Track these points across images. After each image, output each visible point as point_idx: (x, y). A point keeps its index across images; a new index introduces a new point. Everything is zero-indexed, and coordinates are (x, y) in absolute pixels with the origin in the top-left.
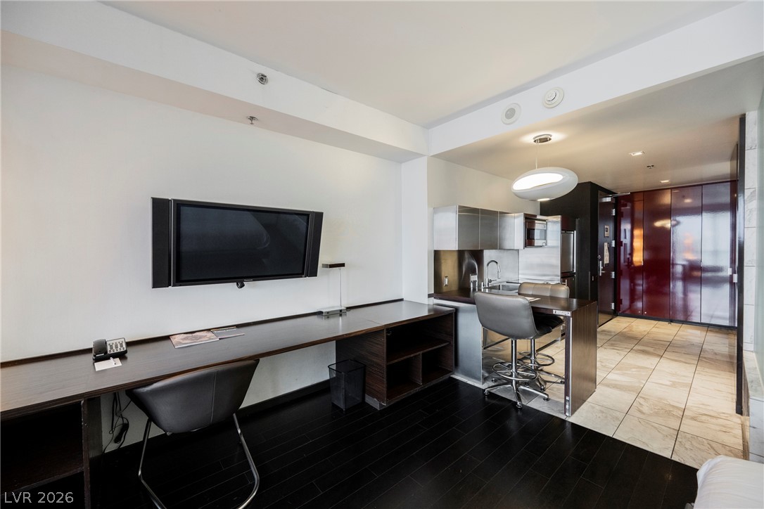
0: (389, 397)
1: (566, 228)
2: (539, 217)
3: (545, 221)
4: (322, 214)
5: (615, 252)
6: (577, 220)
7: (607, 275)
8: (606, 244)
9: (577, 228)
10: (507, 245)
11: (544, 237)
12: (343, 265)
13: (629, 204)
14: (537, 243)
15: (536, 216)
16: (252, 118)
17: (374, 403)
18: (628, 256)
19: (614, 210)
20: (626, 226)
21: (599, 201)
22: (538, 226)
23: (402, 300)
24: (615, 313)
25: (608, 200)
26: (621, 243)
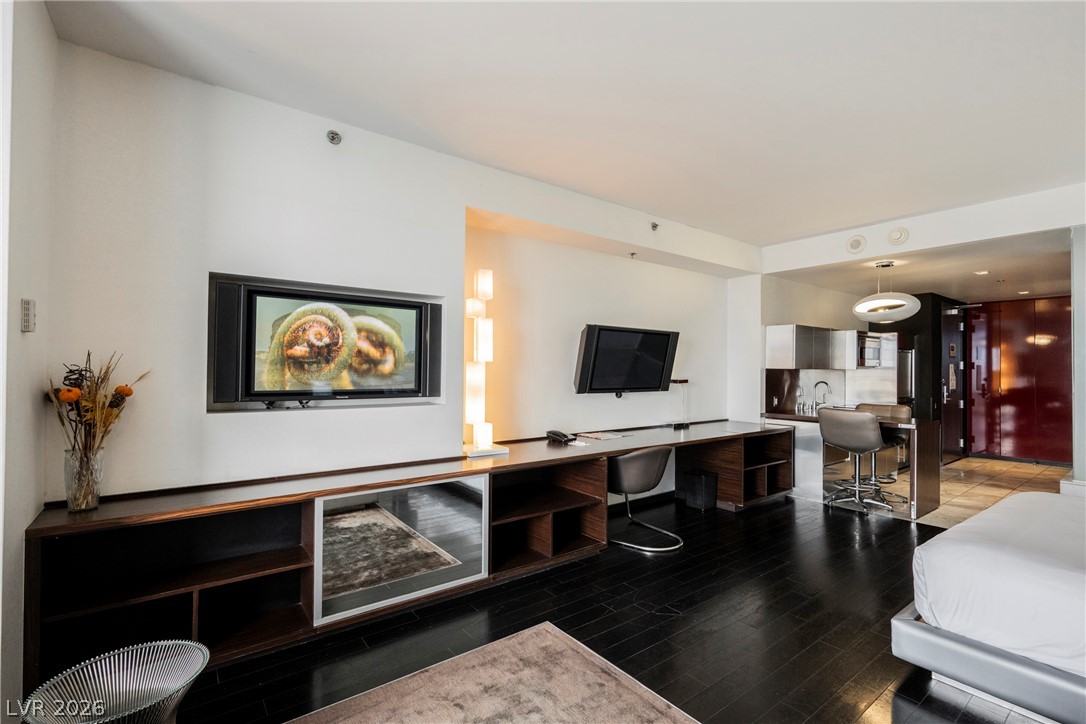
0: (745, 500)
1: (903, 347)
2: (870, 334)
3: (878, 338)
4: (678, 333)
5: (965, 377)
6: (916, 337)
7: (953, 404)
8: (952, 366)
9: (916, 347)
10: (837, 365)
11: (876, 356)
12: (686, 381)
13: (983, 315)
14: (868, 363)
15: (866, 333)
16: (633, 254)
17: (728, 506)
18: (983, 382)
19: (962, 324)
20: (979, 342)
21: (943, 313)
22: (869, 344)
23: (727, 420)
24: (966, 453)
25: (954, 312)
26: (972, 366)
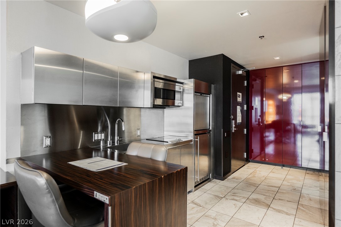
5: (247, 114)
7: (239, 131)
9: (212, 92)
19: (246, 81)
21: (232, 71)
25: (240, 72)
26: (252, 108)
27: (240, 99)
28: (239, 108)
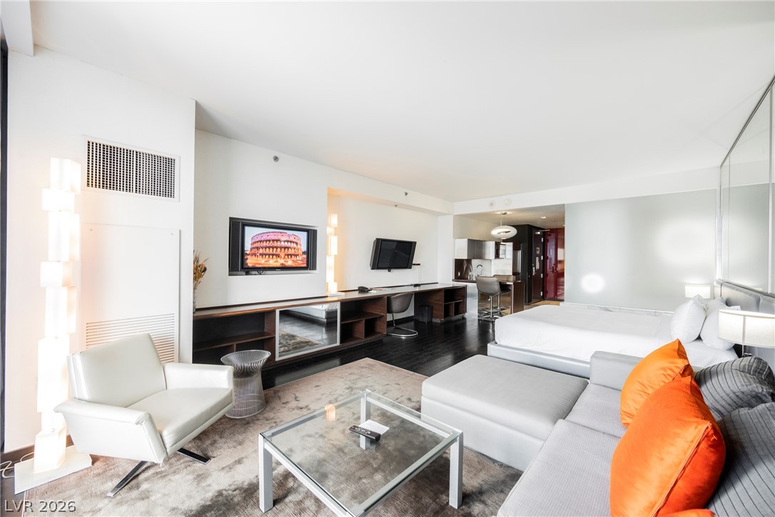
0: (444, 318)
1: (515, 249)
3: (505, 245)
4: (416, 242)
5: (544, 263)
7: (538, 275)
9: (521, 249)
10: (486, 257)
11: (504, 254)
12: (419, 264)
14: (501, 256)
16: (396, 206)
17: (437, 321)
19: (543, 239)
20: (551, 246)
21: (534, 233)
22: (501, 248)
23: (437, 283)
24: (544, 298)
25: (539, 233)
26: (547, 258)
27: (538, 252)
28: (537, 258)
